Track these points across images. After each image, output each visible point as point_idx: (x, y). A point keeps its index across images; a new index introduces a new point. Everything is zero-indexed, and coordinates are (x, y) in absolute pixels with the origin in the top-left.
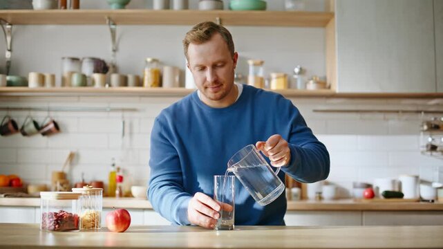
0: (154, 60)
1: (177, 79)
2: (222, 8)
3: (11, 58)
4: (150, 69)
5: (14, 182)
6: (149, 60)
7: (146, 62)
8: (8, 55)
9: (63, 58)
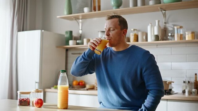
0: (134, 30)
1: (144, 37)
2: (160, 3)
3: (82, 33)
4: (133, 34)
5: (80, 84)
6: (132, 30)
7: (131, 31)
8: (80, 32)
9: (99, 32)
